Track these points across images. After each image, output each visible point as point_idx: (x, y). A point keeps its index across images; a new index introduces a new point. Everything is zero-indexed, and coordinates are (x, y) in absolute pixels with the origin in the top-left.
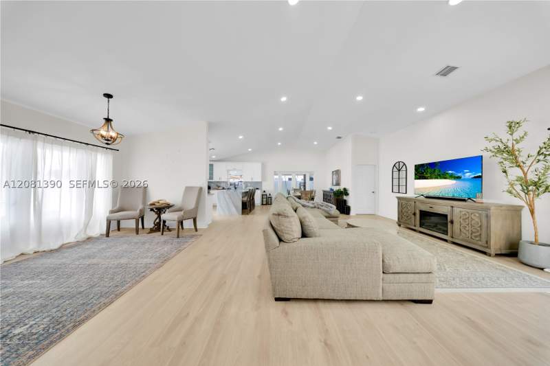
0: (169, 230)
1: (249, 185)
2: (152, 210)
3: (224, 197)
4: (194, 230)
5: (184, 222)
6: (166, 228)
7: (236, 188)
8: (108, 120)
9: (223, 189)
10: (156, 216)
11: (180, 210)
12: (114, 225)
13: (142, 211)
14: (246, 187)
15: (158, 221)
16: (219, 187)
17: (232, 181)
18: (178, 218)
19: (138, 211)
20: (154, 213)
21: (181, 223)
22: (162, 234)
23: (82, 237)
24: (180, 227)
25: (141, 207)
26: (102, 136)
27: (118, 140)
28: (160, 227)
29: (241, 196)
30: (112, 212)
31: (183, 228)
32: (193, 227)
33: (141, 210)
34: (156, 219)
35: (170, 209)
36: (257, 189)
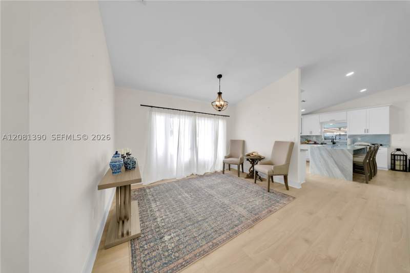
0: (261, 180)
1: (359, 139)
2: (248, 160)
3: (321, 155)
4: (285, 187)
5: (274, 177)
6: (258, 177)
7: (334, 143)
8: (220, 94)
9: (315, 143)
10: (251, 165)
11: (270, 163)
12: (227, 167)
13: (242, 160)
14: (353, 142)
15: (252, 169)
16: (309, 141)
17: (328, 134)
18: (269, 172)
19: (239, 159)
20: (249, 163)
21: (271, 177)
22: (255, 183)
23: (213, 171)
24: (271, 180)
25: (241, 156)
26: (217, 106)
27: (225, 107)
28: (253, 175)
29: (351, 156)
30: (226, 157)
31: (273, 182)
32: (283, 183)
33: (241, 158)
34: (251, 168)
35: (262, 161)
36: (381, 145)
